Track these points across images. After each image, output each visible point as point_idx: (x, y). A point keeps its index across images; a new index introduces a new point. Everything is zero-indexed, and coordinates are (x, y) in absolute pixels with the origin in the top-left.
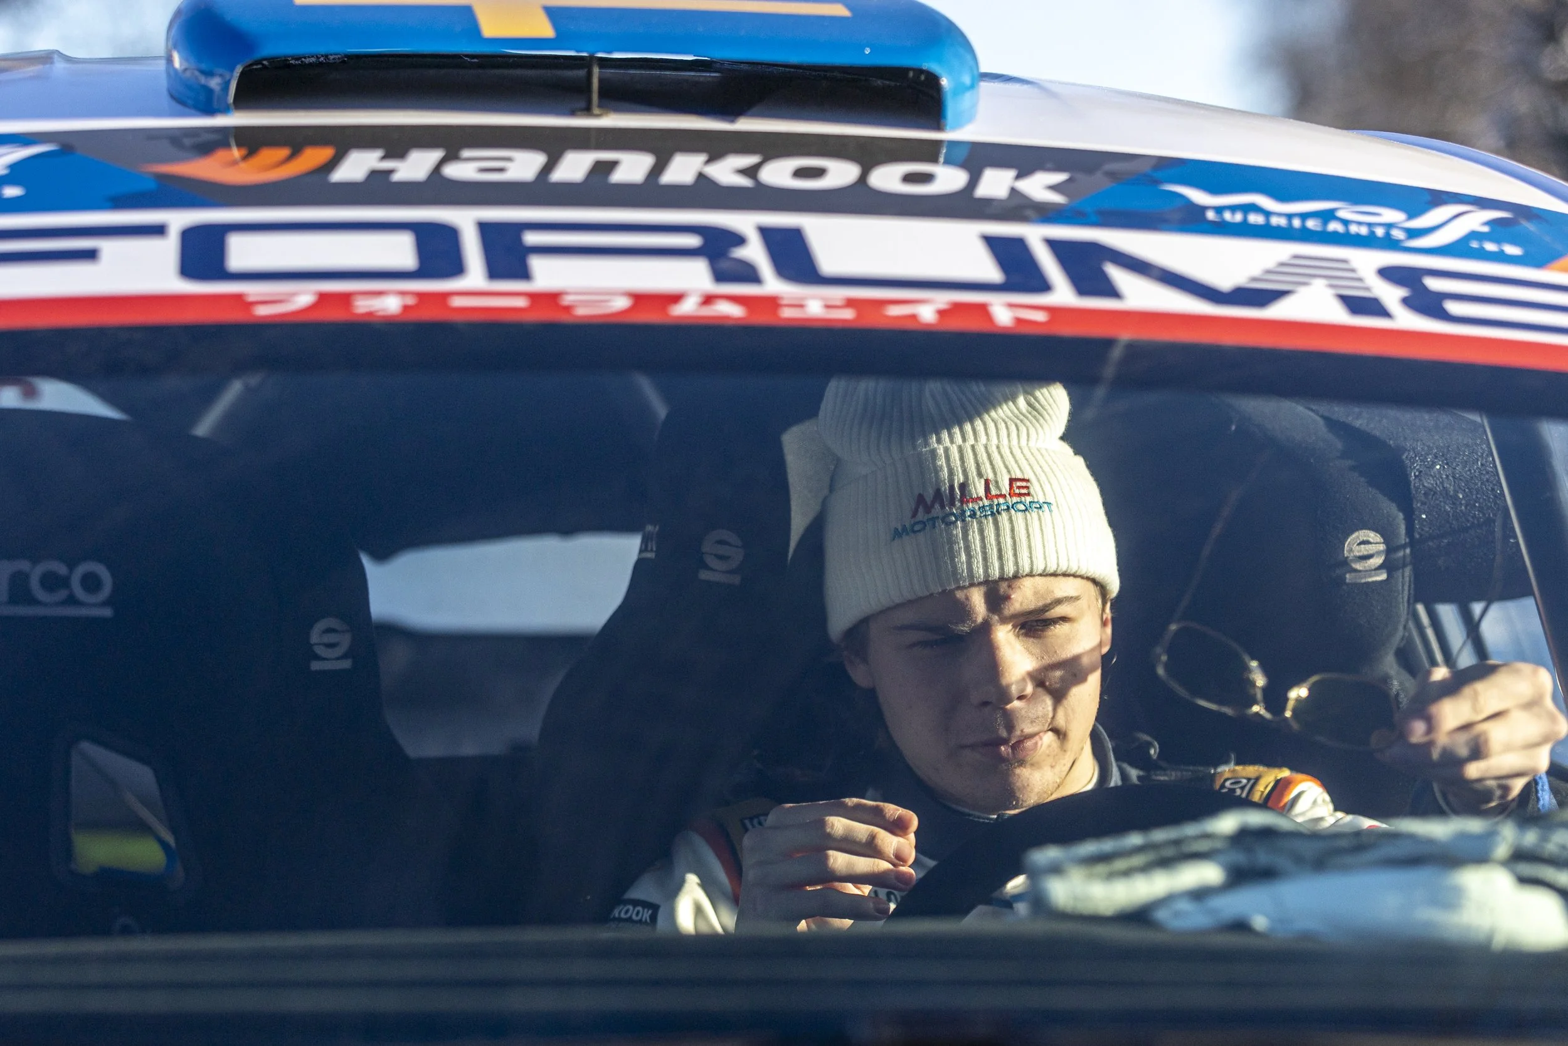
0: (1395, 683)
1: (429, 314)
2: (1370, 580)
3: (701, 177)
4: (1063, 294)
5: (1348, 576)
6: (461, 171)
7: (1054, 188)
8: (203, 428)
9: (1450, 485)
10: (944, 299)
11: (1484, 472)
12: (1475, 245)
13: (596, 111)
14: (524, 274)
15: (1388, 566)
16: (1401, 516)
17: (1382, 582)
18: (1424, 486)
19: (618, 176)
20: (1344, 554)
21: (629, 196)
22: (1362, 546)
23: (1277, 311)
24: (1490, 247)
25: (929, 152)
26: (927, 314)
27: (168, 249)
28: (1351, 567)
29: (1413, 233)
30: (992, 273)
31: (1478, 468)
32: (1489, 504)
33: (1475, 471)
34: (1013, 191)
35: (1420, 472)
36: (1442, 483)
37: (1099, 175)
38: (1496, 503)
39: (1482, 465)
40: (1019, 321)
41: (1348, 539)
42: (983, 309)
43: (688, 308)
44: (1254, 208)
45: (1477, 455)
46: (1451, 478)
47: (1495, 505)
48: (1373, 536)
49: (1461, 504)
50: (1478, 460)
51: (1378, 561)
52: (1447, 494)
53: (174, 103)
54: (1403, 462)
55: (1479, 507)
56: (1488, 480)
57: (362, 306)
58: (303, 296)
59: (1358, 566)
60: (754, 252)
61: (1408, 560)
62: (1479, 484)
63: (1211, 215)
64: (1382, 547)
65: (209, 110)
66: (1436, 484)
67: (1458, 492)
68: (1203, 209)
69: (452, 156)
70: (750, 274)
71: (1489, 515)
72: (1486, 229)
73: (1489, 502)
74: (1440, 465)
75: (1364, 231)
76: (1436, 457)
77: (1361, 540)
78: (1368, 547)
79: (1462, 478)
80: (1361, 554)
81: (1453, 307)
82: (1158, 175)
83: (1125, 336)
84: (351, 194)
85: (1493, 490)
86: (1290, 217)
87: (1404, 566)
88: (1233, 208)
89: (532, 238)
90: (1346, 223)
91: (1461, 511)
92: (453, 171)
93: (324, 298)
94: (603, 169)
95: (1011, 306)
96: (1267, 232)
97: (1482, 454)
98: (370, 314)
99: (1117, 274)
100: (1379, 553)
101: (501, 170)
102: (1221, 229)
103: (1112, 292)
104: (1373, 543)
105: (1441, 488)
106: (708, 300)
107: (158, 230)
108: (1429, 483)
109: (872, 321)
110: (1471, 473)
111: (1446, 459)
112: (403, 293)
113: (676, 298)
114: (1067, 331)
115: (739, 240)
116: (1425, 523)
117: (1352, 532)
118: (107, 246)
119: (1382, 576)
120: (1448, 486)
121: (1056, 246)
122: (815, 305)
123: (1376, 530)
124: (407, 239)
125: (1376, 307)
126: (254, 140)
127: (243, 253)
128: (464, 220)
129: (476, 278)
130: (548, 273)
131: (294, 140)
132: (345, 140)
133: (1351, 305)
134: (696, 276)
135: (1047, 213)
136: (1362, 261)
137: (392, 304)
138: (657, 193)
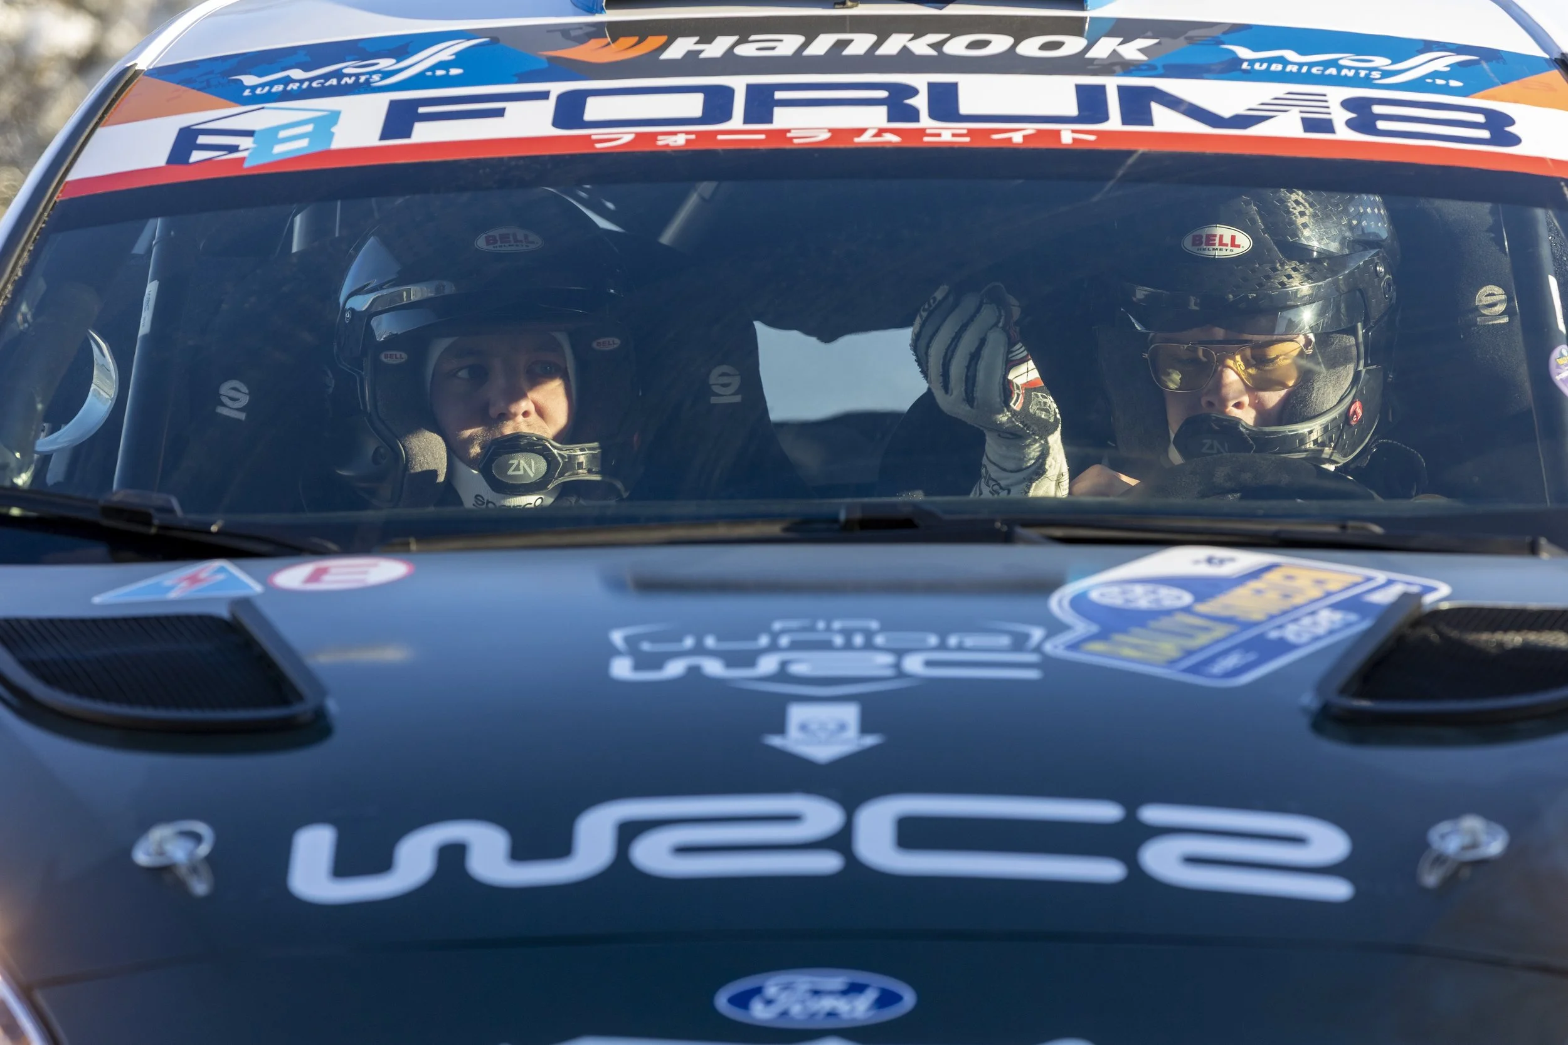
2: (1496, 322)
3: (905, 48)
4: (1114, 122)
5: (1478, 319)
6: (746, 50)
8: (667, 238)
10: (1031, 128)
12: (1429, 81)
13: (849, 4)
14: (769, 119)
17: (1503, 323)
19: (849, 51)
21: (856, 65)
22: (1489, 297)
23: (1254, 130)
24: (1440, 82)
25: (1075, 27)
26: (1017, 138)
27: (549, 106)
29: (1386, 74)
37: (1182, 38)
40: (1074, 140)
41: (1478, 292)
42: (1056, 135)
43: (866, 138)
48: (1497, 290)
51: (1501, 308)
53: (574, 7)
57: (662, 141)
58: (626, 136)
59: (1486, 312)
64: (1503, 297)
65: (591, 11)
68: (1243, 61)
69: (743, 40)
77: (1488, 293)
78: (1492, 297)
80: (1487, 303)
82: (1223, 38)
83: (1142, 149)
84: (674, 68)
88: (1262, 61)
89: (780, 95)
92: (741, 50)
93: (638, 138)
95: (1074, 131)
96: (1283, 77)
98: (665, 147)
99: (1157, 109)
100: (1501, 302)
101: (773, 48)
102: (1251, 76)
103: (1148, 121)
106: (881, 132)
107: (544, 95)
112: (687, 133)
113: (861, 131)
114: (1104, 147)
115: (913, 92)
117: (1481, 287)
118: (509, 106)
119: (1505, 320)
121: (1124, 91)
122: (947, 133)
123: (1499, 286)
124: (699, 98)
125: (1327, 126)
126: (617, 30)
127: (595, 110)
128: (739, 84)
129: (737, 120)
130: (783, 118)
131: (642, 30)
132: (674, 30)
133: (1310, 125)
134: (877, 117)
135: (1130, 68)
136: (1336, 95)
137: (680, 141)
138: (870, 62)
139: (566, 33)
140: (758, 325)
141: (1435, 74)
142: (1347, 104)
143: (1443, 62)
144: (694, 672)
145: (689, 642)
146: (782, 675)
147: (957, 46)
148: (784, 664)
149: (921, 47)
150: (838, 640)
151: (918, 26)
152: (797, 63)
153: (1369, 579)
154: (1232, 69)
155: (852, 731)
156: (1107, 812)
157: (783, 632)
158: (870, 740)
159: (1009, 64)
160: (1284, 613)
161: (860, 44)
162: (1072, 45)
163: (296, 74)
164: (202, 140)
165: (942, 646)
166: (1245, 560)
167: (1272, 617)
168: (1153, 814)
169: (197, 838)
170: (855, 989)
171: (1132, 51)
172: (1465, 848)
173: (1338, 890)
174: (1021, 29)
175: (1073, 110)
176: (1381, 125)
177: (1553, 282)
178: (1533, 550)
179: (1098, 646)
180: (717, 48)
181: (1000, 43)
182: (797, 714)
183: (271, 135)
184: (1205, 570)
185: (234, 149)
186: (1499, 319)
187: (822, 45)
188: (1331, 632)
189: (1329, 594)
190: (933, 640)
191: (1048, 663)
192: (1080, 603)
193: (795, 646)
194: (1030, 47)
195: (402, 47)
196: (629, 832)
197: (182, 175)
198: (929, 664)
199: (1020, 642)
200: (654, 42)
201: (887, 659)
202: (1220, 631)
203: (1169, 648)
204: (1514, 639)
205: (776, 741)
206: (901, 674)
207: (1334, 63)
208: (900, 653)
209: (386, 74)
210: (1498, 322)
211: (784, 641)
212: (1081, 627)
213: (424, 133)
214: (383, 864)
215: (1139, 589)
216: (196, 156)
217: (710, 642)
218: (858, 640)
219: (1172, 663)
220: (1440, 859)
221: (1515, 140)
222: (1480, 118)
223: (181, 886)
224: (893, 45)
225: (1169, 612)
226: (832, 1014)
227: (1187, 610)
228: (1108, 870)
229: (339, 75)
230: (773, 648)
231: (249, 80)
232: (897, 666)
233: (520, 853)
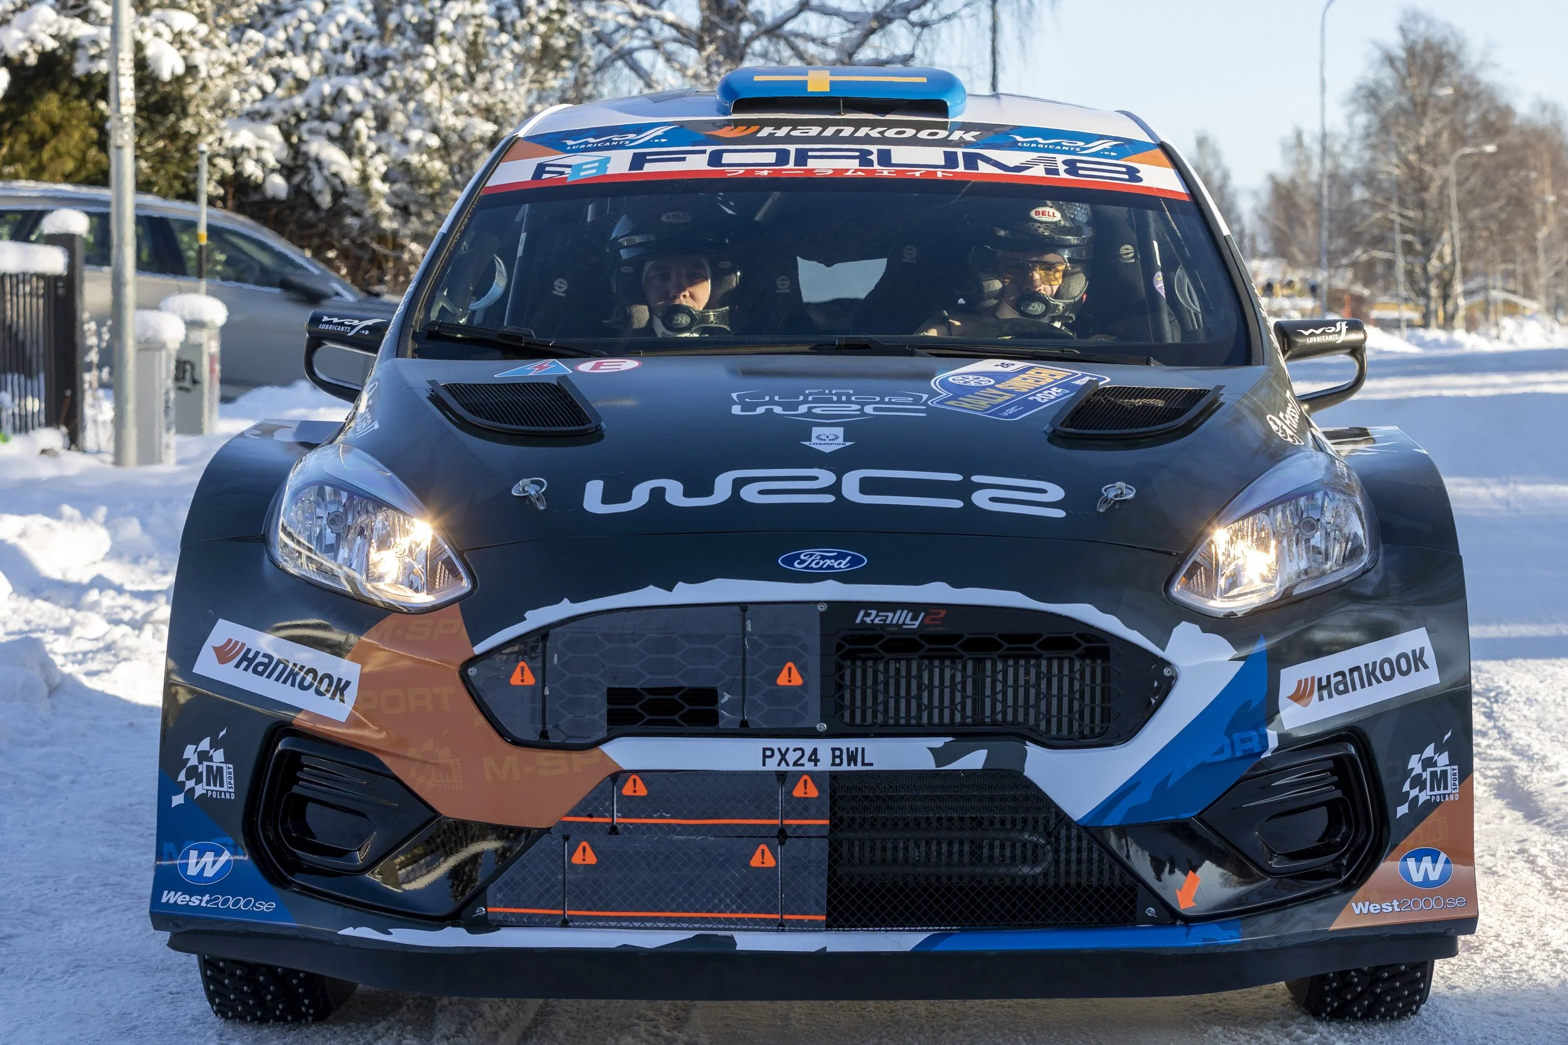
1: (774, 176)
4: (961, 168)
8: (758, 218)
10: (924, 170)
13: (842, 113)
14: (805, 163)
15: (1135, 257)
21: (845, 140)
23: (1024, 173)
25: (943, 126)
26: (917, 174)
27: (706, 156)
29: (1083, 149)
37: (992, 132)
40: (943, 176)
42: (935, 173)
43: (849, 173)
44: (1036, 142)
48: (1129, 247)
53: (717, 112)
57: (757, 173)
58: (741, 171)
60: (874, 158)
65: (726, 115)
69: (794, 129)
70: (871, 163)
82: (1010, 132)
83: (973, 181)
84: (763, 141)
89: (811, 153)
92: (793, 133)
93: (747, 172)
95: (943, 172)
98: (758, 176)
99: (980, 163)
103: (976, 168)
106: (856, 170)
107: (704, 152)
109: (901, 177)
112: (769, 170)
113: (848, 170)
114: (956, 179)
115: (871, 153)
117: (1123, 245)
118: (688, 157)
121: (967, 155)
122: (886, 172)
123: (1131, 245)
124: (774, 154)
125: (1056, 172)
126: (737, 123)
127: (727, 158)
128: (792, 148)
129: (791, 165)
130: (812, 164)
131: (748, 123)
132: (763, 123)
133: (1048, 171)
134: (854, 164)
135: (968, 144)
136: (1060, 158)
137: (765, 173)
138: (851, 139)
139: (713, 123)
140: (799, 259)
141: (1105, 150)
142: (1065, 162)
143: (1108, 145)
144: (769, 412)
145: (767, 398)
146: (809, 413)
147: (891, 133)
148: (810, 409)
149: (875, 133)
150: (835, 398)
151: (873, 124)
152: (818, 139)
153: (1074, 374)
154: (1014, 146)
155: (841, 440)
156: (957, 477)
157: (810, 394)
158: (848, 444)
159: (914, 141)
160: (1037, 389)
161: (847, 131)
162: (942, 134)
163: (591, 140)
164: (547, 169)
165: (882, 402)
166: (1019, 365)
167: (1031, 391)
168: (976, 479)
169: (541, 484)
170: (841, 556)
171: (969, 137)
172: (1116, 496)
173: (1060, 514)
174: (919, 126)
175: (943, 163)
176: (1080, 172)
177: (1155, 244)
178: (1148, 363)
179: (952, 403)
180: (782, 132)
181: (910, 132)
182: (816, 431)
183: (579, 167)
184: (1000, 369)
185: (563, 173)
187: (830, 131)
188: (1057, 398)
189: (1056, 380)
190: (878, 399)
191: (929, 410)
192: (944, 383)
193: (815, 401)
194: (924, 134)
195: (639, 129)
196: (739, 484)
197: (538, 185)
198: (875, 409)
199: (917, 400)
200: (754, 129)
201: (859, 407)
202: (1007, 397)
203: (984, 404)
204: (1139, 402)
205: (807, 443)
206: (863, 414)
207: (1059, 144)
208: (863, 405)
209: (632, 141)
211: (810, 398)
212: (944, 394)
213: (649, 168)
214: (627, 498)
215: (971, 377)
216: (545, 176)
217: (777, 398)
218: (844, 398)
219: (985, 410)
220: (1106, 500)
221: (1140, 180)
222: (1124, 170)
223: (533, 505)
224: (862, 132)
225: (984, 388)
226: (829, 567)
227: (992, 387)
228: (957, 504)
229: (610, 141)
230: (805, 401)
231: (570, 142)
232: (862, 410)
233: (687, 494)
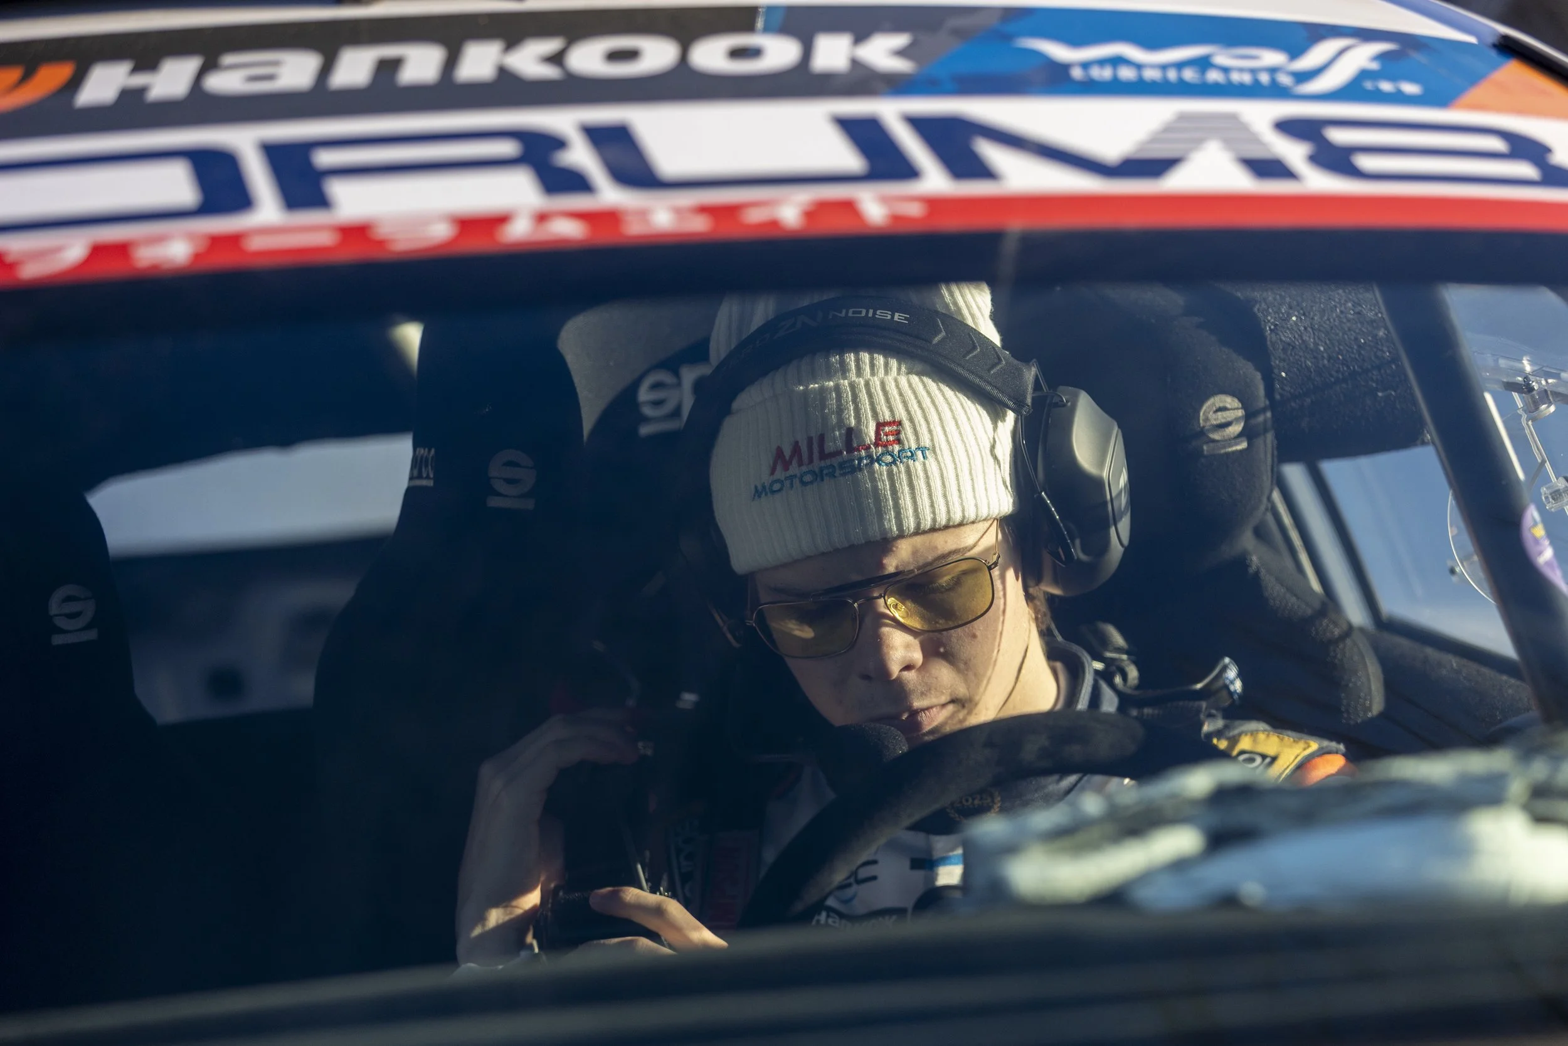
0: (1254, 558)
1: (224, 260)
2: (1230, 450)
4: (935, 179)
5: (1205, 448)
7: (901, 53)
9: (1309, 337)
11: (1345, 320)
12: (1368, 85)
14: (321, 201)
15: (1247, 433)
16: (1258, 376)
17: (1241, 451)
18: (1281, 340)
20: (1199, 424)
22: (1219, 413)
23: (1176, 182)
24: (1386, 86)
26: (789, 215)
28: (1210, 438)
30: (848, 159)
31: (1338, 316)
32: (1353, 356)
33: (1334, 320)
34: (855, 63)
35: (1276, 325)
36: (1301, 336)
37: (943, 34)
38: (1360, 354)
39: (1341, 312)
40: (894, 217)
42: (849, 207)
43: (519, 230)
44: (1117, 61)
45: (1334, 301)
46: (1309, 329)
47: (1359, 356)
48: (1230, 401)
49: (1323, 357)
50: (1336, 307)
51: (1236, 429)
52: (1307, 347)
54: (1254, 314)
55: (1343, 359)
56: (1349, 330)
57: (147, 256)
58: (73, 248)
59: (1216, 436)
60: (582, 159)
61: (1269, 423)
62: (1341, 334)
63: (1077, 73)
64: (1240, 413)
66: (1295, 337)
67: (1318, 345)
69: (210, 66)
70: (577, 182)
71: (1354, 368)
72: (1375, 66)
73: (1353, 353)
74: (1296, 316)
75: (1247, 78)
76: (1291, 308)
77: (1217, 406)
79: (1322, 328)
80: (1218, 422)
81: (1366, 162)
82: (1013, 31)
83: (1016, 225)
85: (1356, 339)
86: (1164, 67)
87: (1266, 431)
88: (1102, 62)
89: (325, 158)
90: (1226, 70)
91: (1324, 366)
93: (98, 251)
94: (388, 68)
95: (882, 200)
96: (1141, 88)
97: (1340, 300)
98: (155, 267)
99: (990, 151)
100: (1237, 420)
102: (1090, 88)
103: (985, 172)
104: (1231, 409)
105: (1300, 341)
106: (542, 218)
108: (1287, 336)
109: (729, 232)
110: (1330, 322)
111: (1302, 309)
112: (190, 237)
113: (501, 220)
114: (952, 224)
115: (562, 142)
116: (1285, 382)
117: (1207, 398)
119: (1243, 445)
120: (1308, 339)
121: (920, 125)
122: (660, 214)
123: (1233, 394)
124: (181, 171)
125: (1281, 169)
128: (242, 142)
131: (28, 56)
133: (1256, 168)
134: (520, 191)
135: (897, 84)
136: (1257, 114)
137: (179, 250)
138: (455, 93)
142: (1287, 127)
152: (324, 100)
154: (1063, 81)
186: (1237, 444)
210: (1234, 448)
222: (1496, 144)
